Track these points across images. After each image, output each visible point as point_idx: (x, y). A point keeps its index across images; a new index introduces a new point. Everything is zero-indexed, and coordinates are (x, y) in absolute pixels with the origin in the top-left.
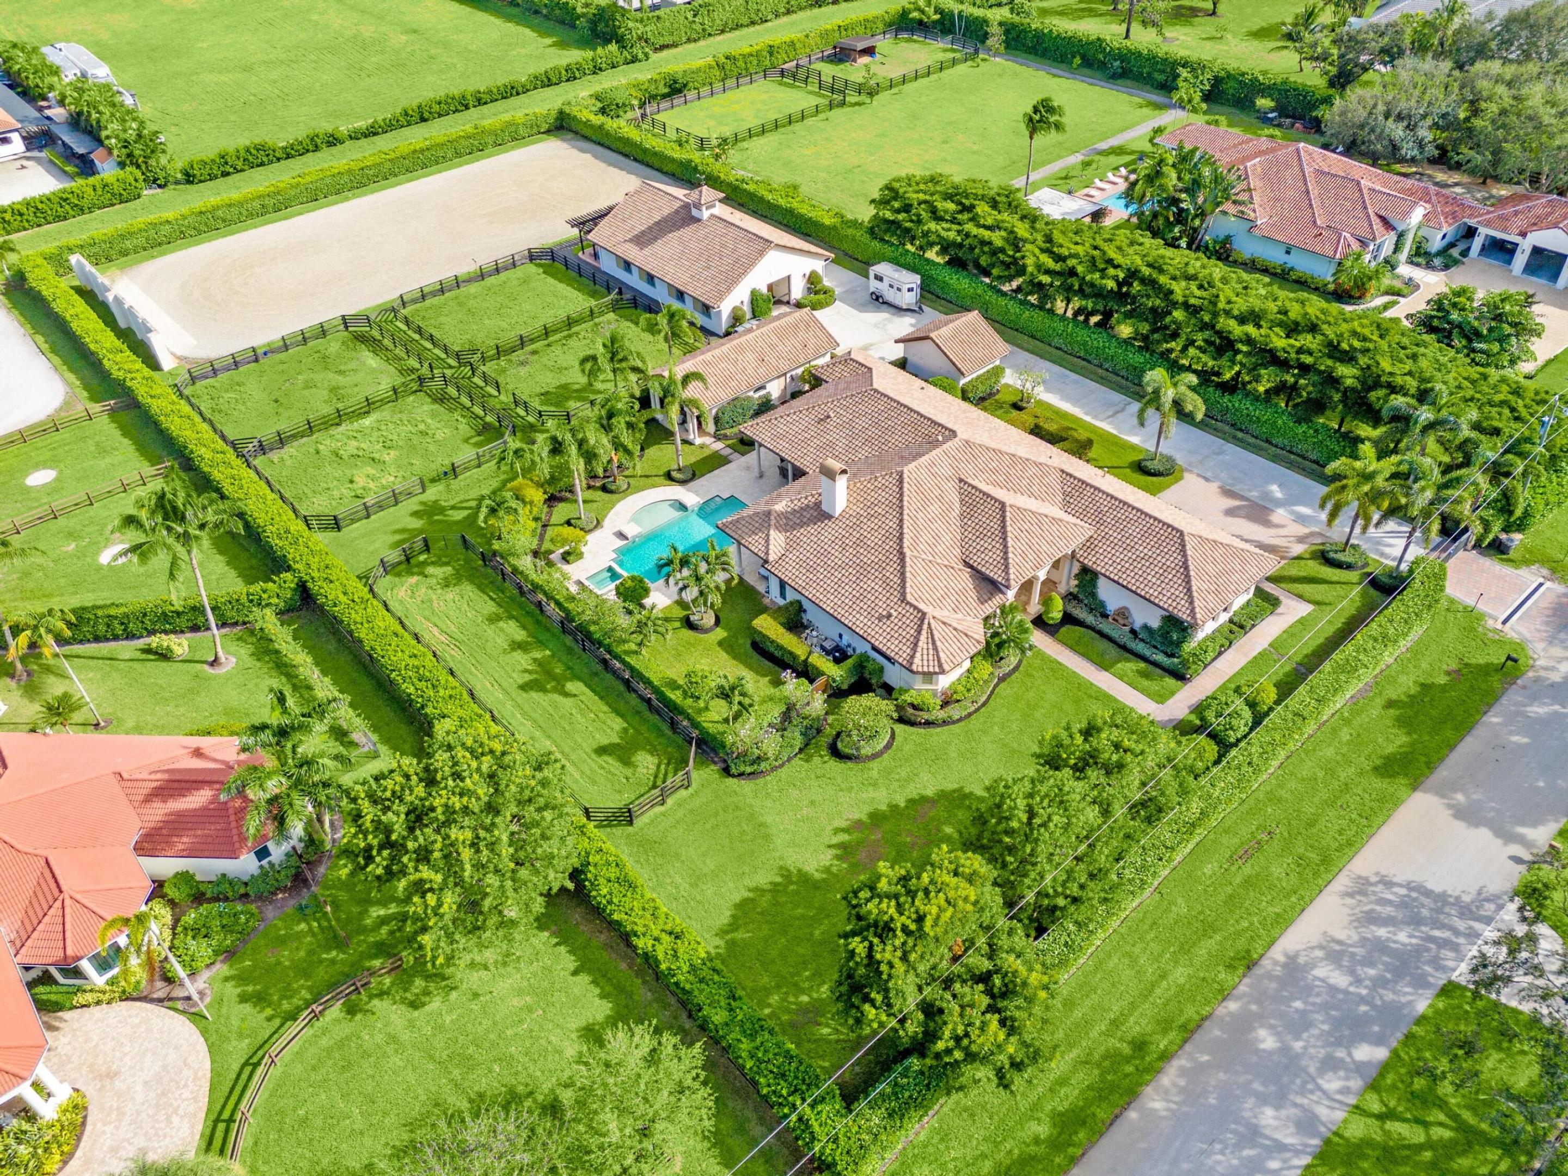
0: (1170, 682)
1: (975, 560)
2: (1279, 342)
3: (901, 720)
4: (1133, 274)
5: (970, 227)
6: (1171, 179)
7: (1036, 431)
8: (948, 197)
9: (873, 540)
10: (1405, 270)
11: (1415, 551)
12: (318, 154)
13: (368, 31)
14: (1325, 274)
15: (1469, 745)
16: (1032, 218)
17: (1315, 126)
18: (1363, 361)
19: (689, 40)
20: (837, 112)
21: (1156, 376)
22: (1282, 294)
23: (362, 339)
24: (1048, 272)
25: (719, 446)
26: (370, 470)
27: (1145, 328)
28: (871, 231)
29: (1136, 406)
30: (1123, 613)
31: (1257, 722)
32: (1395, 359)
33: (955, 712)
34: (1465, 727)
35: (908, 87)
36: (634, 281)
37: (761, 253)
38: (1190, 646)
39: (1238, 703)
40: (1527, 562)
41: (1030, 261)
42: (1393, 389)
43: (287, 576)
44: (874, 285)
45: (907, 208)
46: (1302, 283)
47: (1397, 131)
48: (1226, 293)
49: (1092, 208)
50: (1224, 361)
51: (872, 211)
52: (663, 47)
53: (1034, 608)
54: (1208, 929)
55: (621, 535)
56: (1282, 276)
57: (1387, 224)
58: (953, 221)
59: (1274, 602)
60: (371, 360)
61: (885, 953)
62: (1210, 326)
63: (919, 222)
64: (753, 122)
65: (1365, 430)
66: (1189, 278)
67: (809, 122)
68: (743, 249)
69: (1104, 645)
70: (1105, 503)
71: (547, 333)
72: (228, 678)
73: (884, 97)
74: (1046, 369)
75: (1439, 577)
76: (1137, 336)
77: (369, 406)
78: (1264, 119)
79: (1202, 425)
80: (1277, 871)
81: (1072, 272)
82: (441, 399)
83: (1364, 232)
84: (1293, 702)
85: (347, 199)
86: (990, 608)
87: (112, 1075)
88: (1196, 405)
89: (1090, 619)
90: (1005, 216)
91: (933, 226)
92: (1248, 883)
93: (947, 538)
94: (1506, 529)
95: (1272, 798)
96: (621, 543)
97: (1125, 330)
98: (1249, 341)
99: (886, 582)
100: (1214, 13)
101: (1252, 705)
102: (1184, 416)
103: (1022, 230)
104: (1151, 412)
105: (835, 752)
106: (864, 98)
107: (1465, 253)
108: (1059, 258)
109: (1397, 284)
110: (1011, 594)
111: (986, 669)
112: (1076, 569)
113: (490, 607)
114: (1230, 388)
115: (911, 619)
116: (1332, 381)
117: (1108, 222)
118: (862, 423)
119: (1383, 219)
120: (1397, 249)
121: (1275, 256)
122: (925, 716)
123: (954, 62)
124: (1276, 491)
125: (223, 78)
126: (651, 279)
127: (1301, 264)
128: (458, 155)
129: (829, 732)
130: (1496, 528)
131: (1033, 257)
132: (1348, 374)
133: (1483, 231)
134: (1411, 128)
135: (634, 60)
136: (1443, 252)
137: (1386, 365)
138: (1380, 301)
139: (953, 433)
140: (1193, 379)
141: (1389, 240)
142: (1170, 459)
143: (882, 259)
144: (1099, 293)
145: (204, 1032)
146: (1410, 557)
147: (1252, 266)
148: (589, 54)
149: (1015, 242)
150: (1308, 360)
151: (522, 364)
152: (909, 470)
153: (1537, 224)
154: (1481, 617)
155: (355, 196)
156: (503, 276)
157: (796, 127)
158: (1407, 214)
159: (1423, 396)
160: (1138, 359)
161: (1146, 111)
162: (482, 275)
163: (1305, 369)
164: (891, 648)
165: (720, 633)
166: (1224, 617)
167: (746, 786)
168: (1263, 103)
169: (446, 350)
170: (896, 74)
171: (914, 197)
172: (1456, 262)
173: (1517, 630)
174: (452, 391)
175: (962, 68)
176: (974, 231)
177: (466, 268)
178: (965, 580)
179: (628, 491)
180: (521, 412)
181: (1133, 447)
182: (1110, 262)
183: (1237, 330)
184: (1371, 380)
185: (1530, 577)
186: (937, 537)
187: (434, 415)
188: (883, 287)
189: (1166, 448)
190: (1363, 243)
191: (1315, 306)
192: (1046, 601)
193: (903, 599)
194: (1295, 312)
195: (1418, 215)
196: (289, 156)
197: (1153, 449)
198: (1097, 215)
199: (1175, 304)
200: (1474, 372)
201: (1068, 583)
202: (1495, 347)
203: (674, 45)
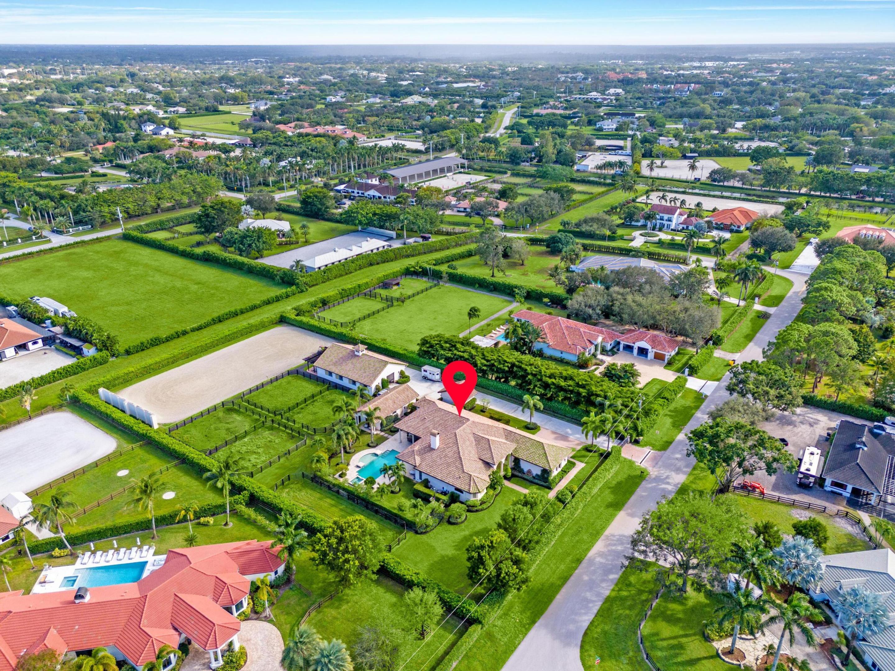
0: (547, 490)
1: (483, 458)
2: (563, 383)
3: (469, 511)
4: (513, 365)
5: (455, 352)
6: (520, 331)
7: (491, 418)
8: (446, 342)
9: (450, 454)
10: (600, 357)
11: (611, 445)
12: (180, 339)
13: (179, 284)
14: (574, 359)
15: (633, 498)
16: (476, 348)
17: (564, 307)
18: (587, 387)
19: (323, 282)
20: (391, 309)
21: (526, 397)
22: (560, 368)
23: (230, 410)
24: (485, 365)
25: (383, 433)
26: (254, 456)
27: (520, 382)
28: (419, 354)
29: (521, 408)
30: (529, 472)
31: (573, 497)
32: (596, 386)
33: (484, 506)
34: (632, 493)
35: (416, 298)
36: (334, 379)
37: (385, 366)
38: (551, 478)
39: (568, 492)
40: (646, 446)
41: (479, 362)
42: (598, 396)
43: (246, 492)
44: (423, 373)
45: (432, 346)
46: (568, 363)
47: (590, 311)
48: (543, 369)
49: (494, 342)
50: (547, 391)
51: (418, 348)
52: (313, 285)
53: (502, 473)
54: (569, 555)
55: (358, 466)
56: (561, 361)
57: (591, 343)
58: (450, 350)
59: (574, 464)
60: (238, 418)
61: (483, 553)
62: (540, 380)
63: (437, 351)
64: (358, 315)
65: (592, 408)
66: (531, 365)
67: (381, 313)
68: (377, 365)
69: (525, 482)
70: (519, 438)
71: (305, 401)
72: (232, 529)
73: (407, 302)
74: (490, 398)
75: (619, 451)
76: (517, 385)
77: (246, 433)
78: (546, 305)
79: (542, 412)
80: (585, 537)
81: (493, 365)
82: (272, 429)
83: (583, 345)
84: (583, 490)
85: (201, 356)
86: (490, 472)
87: (250, 640)
88: (540, 405)
89: (520, 475)
90: (467, 348)
91: (442, 352)
92: (577, 542)
93: (473, 452)
94: (638, 436)
95: (581, 518)
96: (358, 469)
97: (513, 383)
98: (553, 384)
99: (457, 467)
100: (523, 265)
101: (571, 492)
102: (537, 409)
103: (473, 352)
104: (526, 410)
105: (450, 523)
106: (400, 303)
107: (618, 350)
108: (488, 361)
109: (598, 362)
110: (495, 467)
111: (491, 492)
112: (513, 458)
113: (318, 495)
114: (550, 399)
115: (467, 477)
116: (579, 394)
117: (500, 346)
118: (437, 419)
119: (590, 341)
120: (596, 350)
121: (558, 355)
122: (475, 509)
123: (431, 287)
124: (569, 431)
125: (120, 308)
126: (341, 378)
127: (567, 357)
128: (242, 335)
129: (446, 517)
130: (634, 435)
131: (480, 361)
132: (583, 392)
133: (622, 343)
134: (594, 309)
135: (302, 291)
136: (611, 350)
137: (594, 388)
138: (593, 368)
139: (468, 420)
140: (538, 398)
141: (593, 348)
142: (535, 424)
143: (425, 364)
144: (503, 371)
145: (274, 625)
146: (611, 446)
147: (551, 358)
148: (284, 291)
149: (472, 356)
150: (571, 388)
151: (299, 413)
152: (457, 431)
153: (638, 340)
154: (634, 462)
155: (204, 355)
156: (279, 381)
157: (376, 316)
158: (596, 339)
159: (606, 397)
160: (519, 392)
161: (505, 304)
162: (271, 381)
163: (572, 392)
164: (462, 487)
165: (401, 493)
166: (559, 470)
167: (424, 537)
168: (546, 300)
169: (268, 411)
170: (410, 293)
171: (434, 343)
172: (616, 353)
173: (643, 465)
174: (276, 425)
175: (434, 290)
176: (458, 353)
177: (264, 380)
178: (481, 464)
179: (354, 453)
180: (305, 430)
181: (523, 421)
182: (505, 361)
183: (550, 381)
184: (591, 394)
185: (647, 450)
186: (470, 452)
187: (271, 434)
188: (427, 374)
189: (533, 420)
190: (585, 349)
191: (571, 371)
192: (506, 470)
193: (463, 472)
194: (565, 373)
195: (600, 339)
196: (168, 341)
197: (528, 420)
198: (496, 344)
199: (528, 374)
200: (620, 389)
201: (511, 464)
202: (626, 381)
203: (317, 284)
